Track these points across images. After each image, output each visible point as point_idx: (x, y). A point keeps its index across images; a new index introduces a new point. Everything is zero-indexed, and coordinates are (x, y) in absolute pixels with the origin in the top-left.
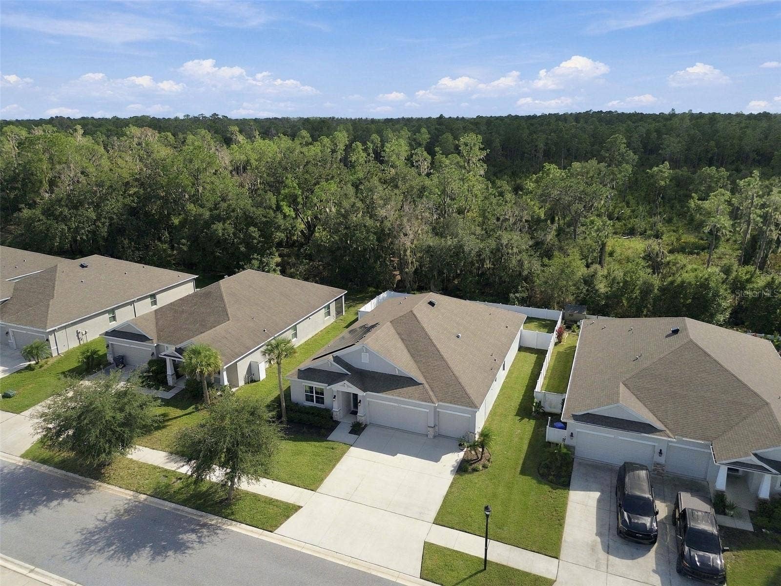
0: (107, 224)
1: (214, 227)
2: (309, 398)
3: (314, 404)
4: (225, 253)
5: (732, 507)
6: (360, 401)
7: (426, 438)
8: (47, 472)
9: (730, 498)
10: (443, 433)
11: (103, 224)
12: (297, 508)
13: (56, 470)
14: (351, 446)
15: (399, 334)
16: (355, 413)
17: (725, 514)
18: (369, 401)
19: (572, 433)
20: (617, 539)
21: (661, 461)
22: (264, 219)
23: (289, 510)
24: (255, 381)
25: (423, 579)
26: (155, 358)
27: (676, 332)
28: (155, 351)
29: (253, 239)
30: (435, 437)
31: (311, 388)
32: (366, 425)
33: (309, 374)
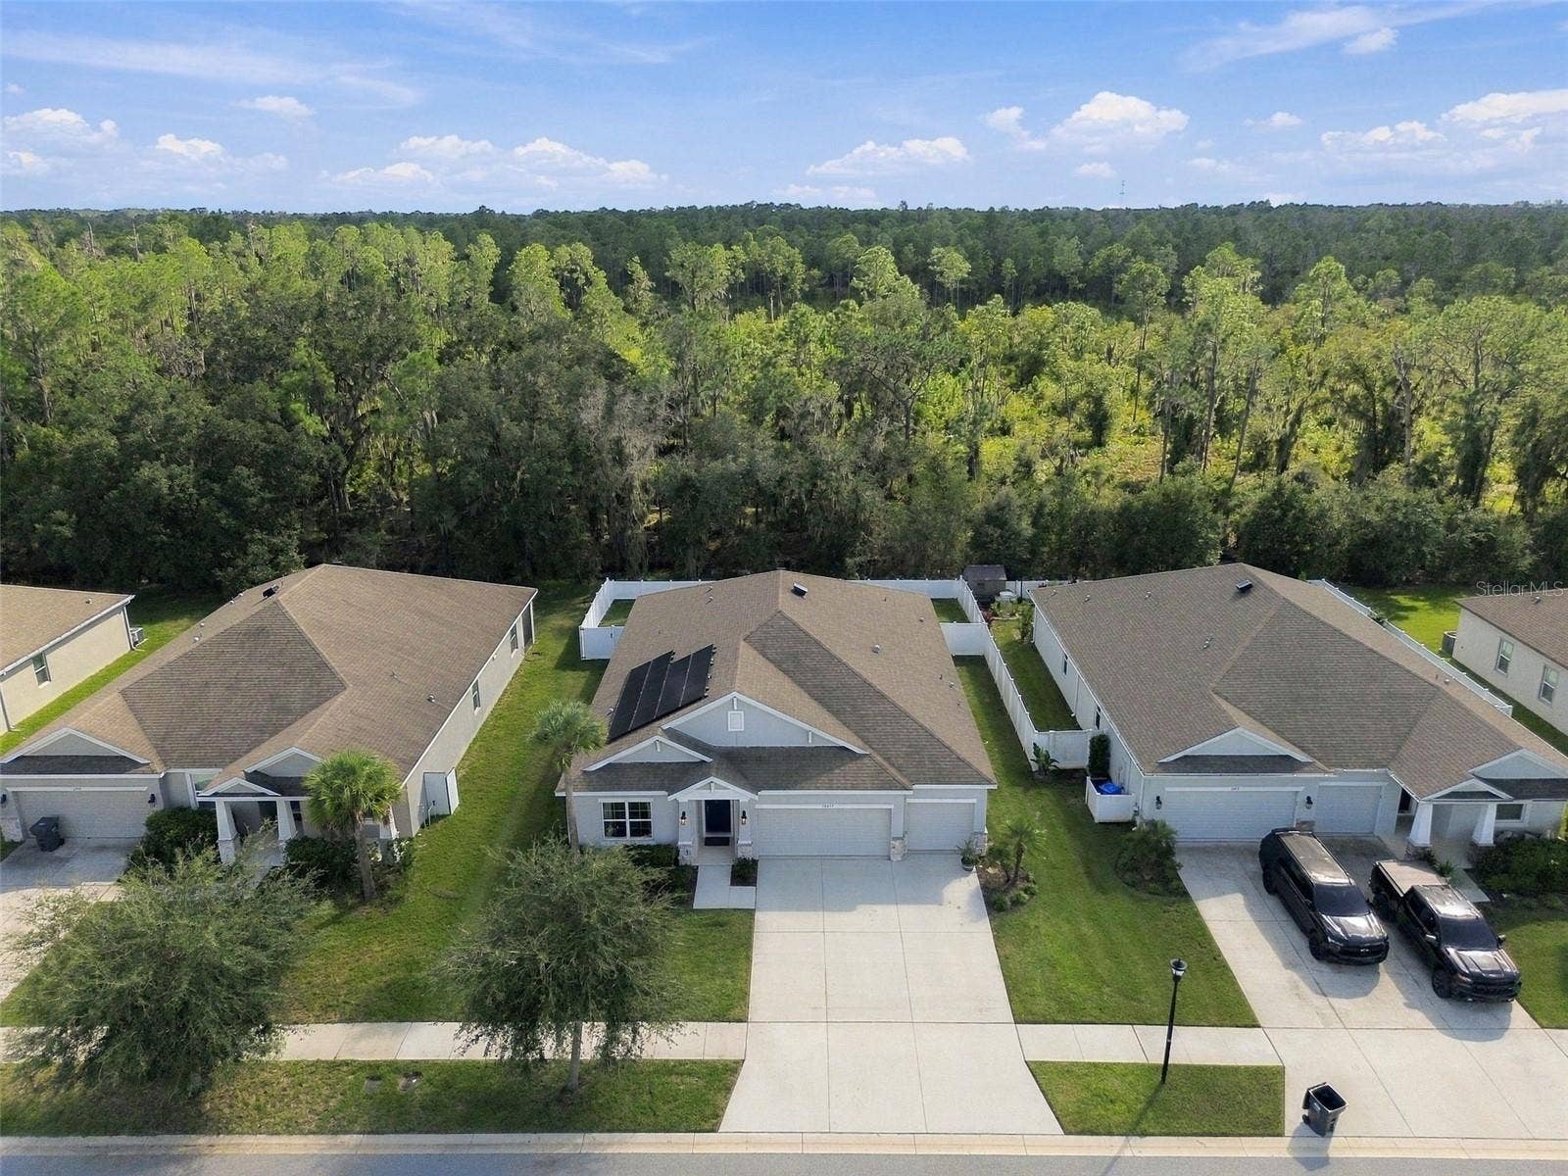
2: (615, 829)
3: (627, 839)
4: (179, 535)
6: (744, 812)
7: (888, 862)
8: (17, 1153)
12: (734, 1067)
13: (46, 1142)
14: (754, 910)
18: (768, 811)
19: (1158, 798)
22: (269, 448)
23: (721, 1076)
24: (440, 817)
25: (1071, 1133)
26: (159, 806)
27: (1245, 590)
28: (157, 792)
29: (246, 496)
31: (616, 806)
32: (757, 860)
33: (613, 776)
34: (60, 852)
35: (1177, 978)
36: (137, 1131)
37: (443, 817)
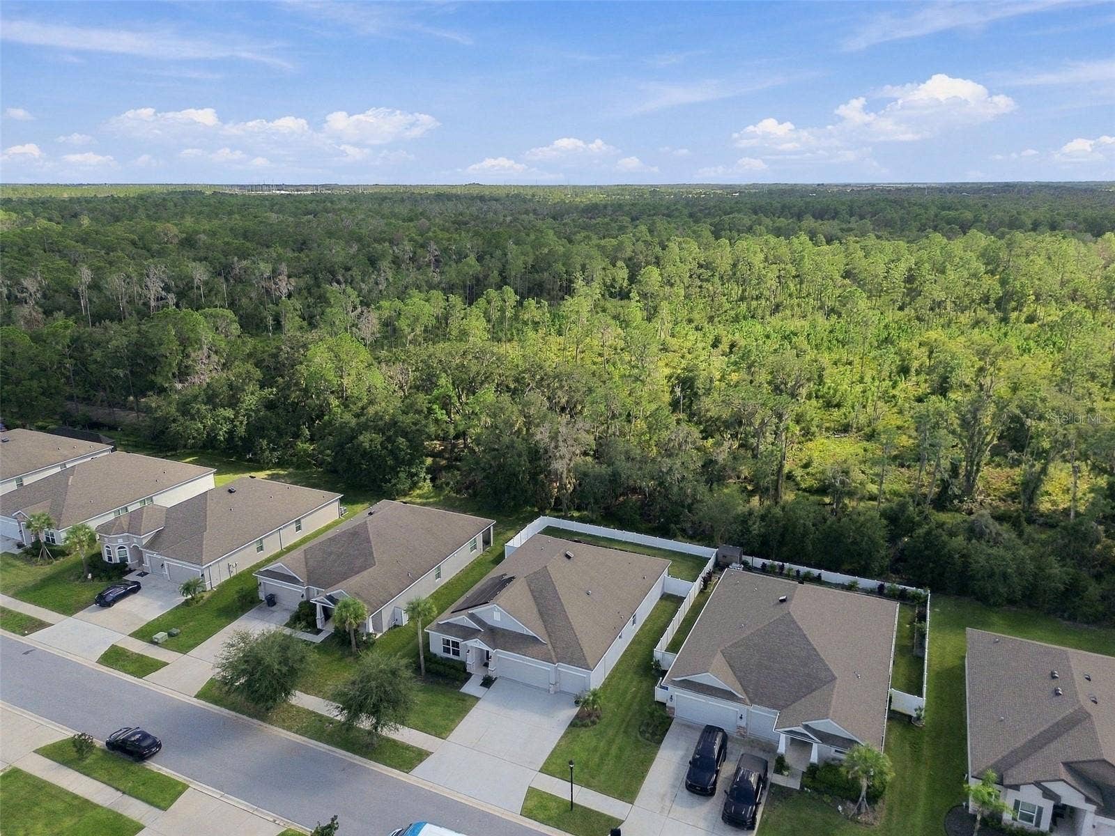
0: (245, 422)
1: (361, 438)
2: (447, 650)
3: (451, 656)
4: (372, 465)
5: (788, 768)
6: (491, 657)
7: (547, 694)
9: (789, 760)
11: (241, 423)
12: (428, 754)
14: (480, 698)
15: (532, 591)
16: (486, 665)
17: (782, 774)
18: (498, 658)
19: (672, 696)
20: (686, 791)
21: (743, 723)
22: (415, 428)
23: (421, 755)
25: (523, 815)
26: (304, 600)
27: (782, 602)
28: (305, 595)
29: (401, 451)
30: (555, 693)
31: (448, 641)
32: (496, 678)
33: (448, 628)
34: (273, 608)
35: (572, 768)
36: (249, 716)
37: (398, 626)
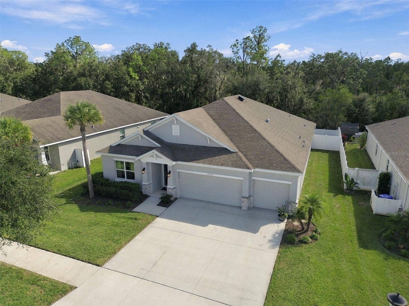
2: (121, 174)
3: (126, 180)
6: (170, 172)
7: (240, 210)
10: (259, 204)
12: (69, 289)
14: (157, 217)
15: (210, 116)
18: (179, 172)
24: (79, 167)
30: (249, 208)
33: (120, 149)
